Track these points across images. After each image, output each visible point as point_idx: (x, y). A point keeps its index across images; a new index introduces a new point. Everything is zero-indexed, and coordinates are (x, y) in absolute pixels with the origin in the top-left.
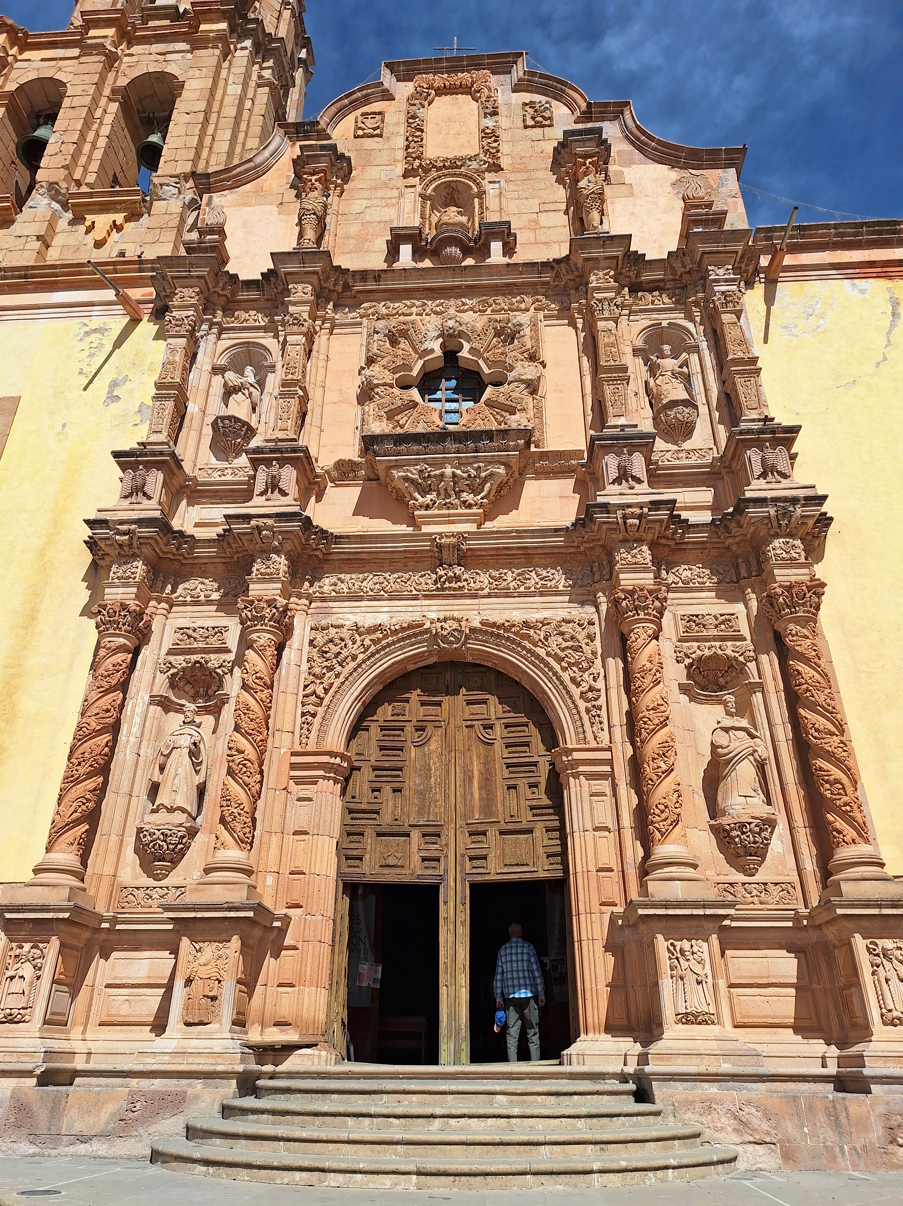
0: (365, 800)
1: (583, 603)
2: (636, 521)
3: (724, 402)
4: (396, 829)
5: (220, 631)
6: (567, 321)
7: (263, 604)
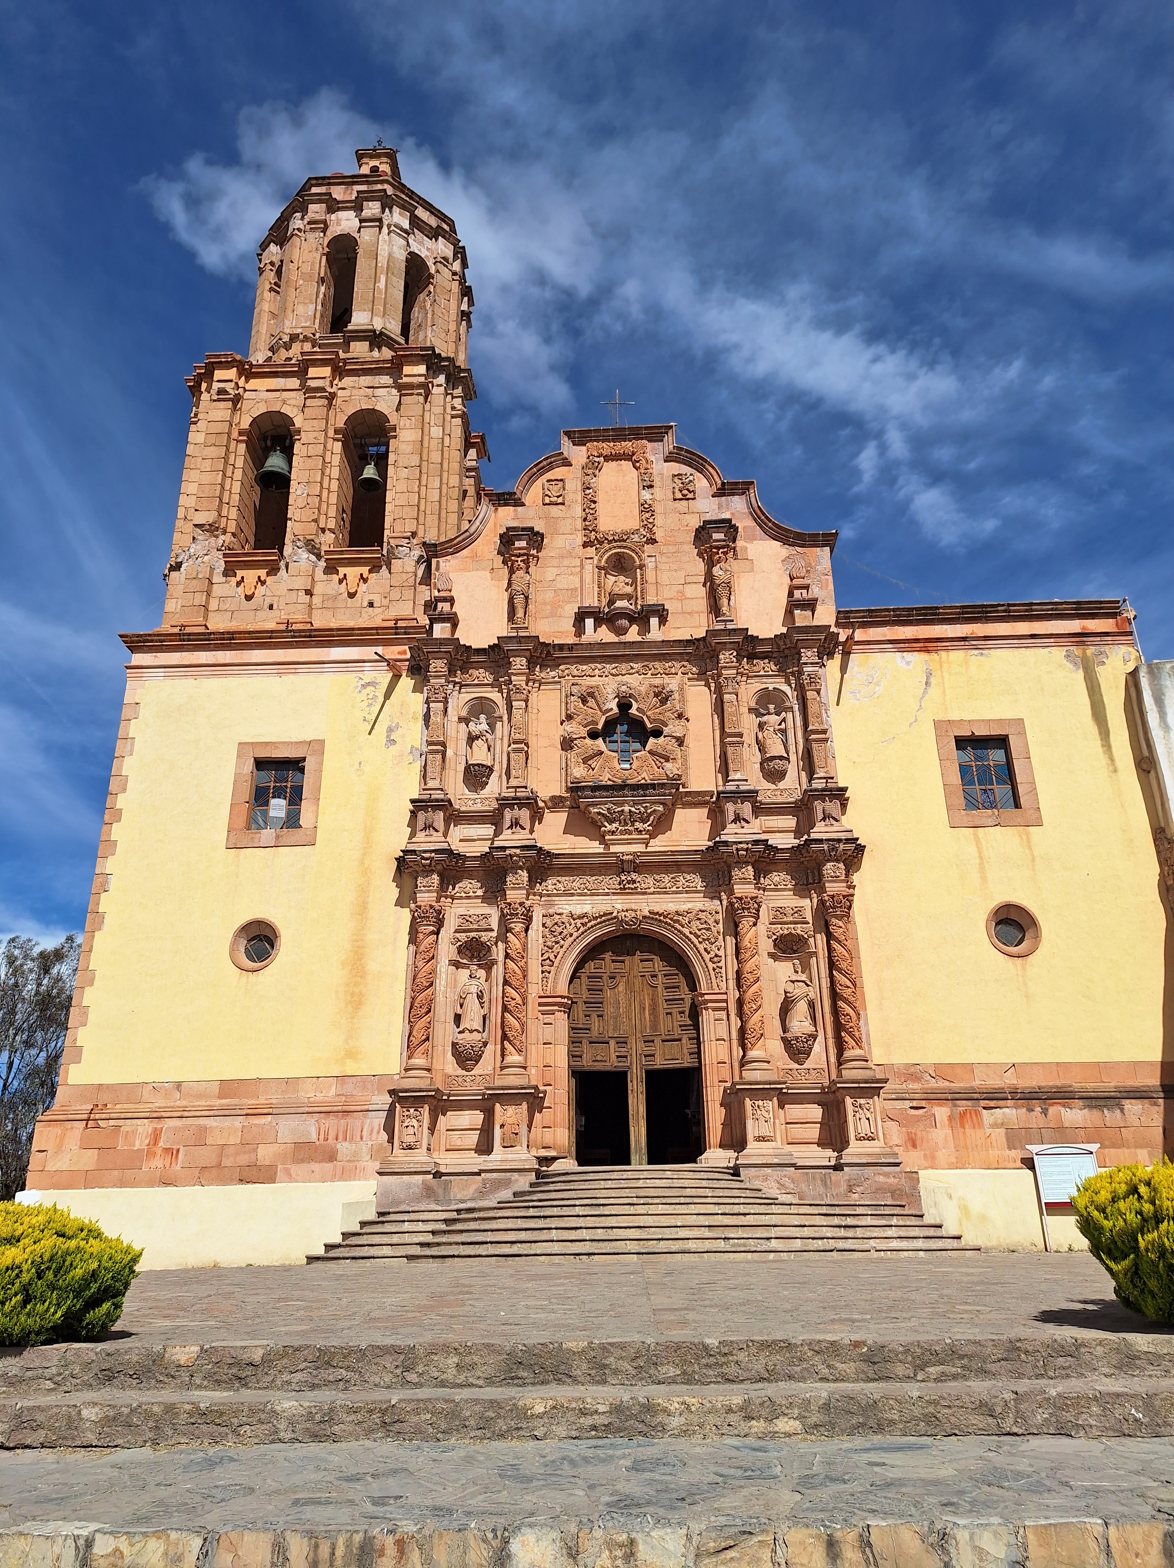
0: (581, 1022)
1: (712, 898)
2: (745, 853)
3: (806, 756)
4: (601, 1040)
5: (486, 917)
6: (703, 683)
7: (517, 906)
